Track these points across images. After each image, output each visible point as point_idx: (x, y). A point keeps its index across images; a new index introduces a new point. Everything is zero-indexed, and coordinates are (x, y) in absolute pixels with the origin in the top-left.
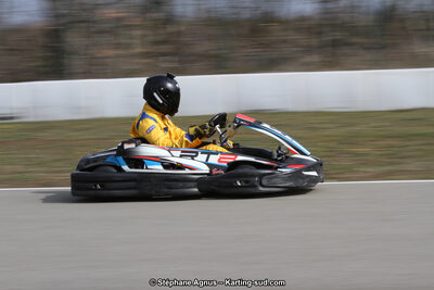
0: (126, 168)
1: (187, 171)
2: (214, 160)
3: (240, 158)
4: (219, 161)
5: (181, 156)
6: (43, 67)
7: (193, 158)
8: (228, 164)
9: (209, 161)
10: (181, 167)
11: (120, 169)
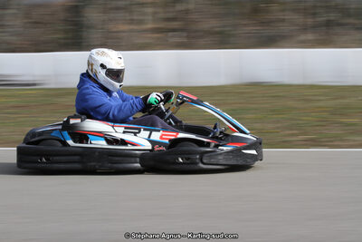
0: (70, 142)
1: (130, 147)
2: (156, 136)
3: (181, 135)
4: (161, 138)
5: (124, 132)
6: (64, 39)
7: (135, 134)
8: (170, 140)
9: (152, 138)
10: (124, 142)
11: (65, 144)
